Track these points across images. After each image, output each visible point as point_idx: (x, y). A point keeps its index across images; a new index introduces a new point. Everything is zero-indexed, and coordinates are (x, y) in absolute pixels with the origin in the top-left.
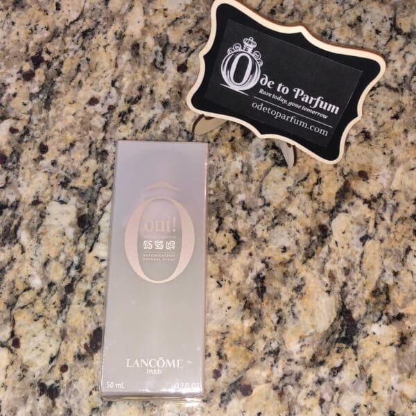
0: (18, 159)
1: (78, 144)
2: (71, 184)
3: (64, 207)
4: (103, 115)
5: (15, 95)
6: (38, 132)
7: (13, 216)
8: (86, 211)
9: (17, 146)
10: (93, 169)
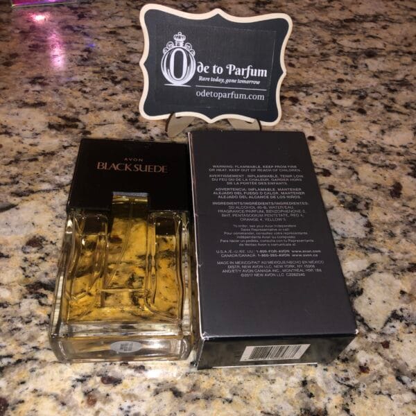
0: (356, 91)
1: (326, 66)
2: (353, 64)
3: (368, 64)
4: (298, 59)
5: (314, 103)
6: (331, 86)
7: (392, 84)
8: (363, 55)
9: (348, 93)
10: (336, 57)
